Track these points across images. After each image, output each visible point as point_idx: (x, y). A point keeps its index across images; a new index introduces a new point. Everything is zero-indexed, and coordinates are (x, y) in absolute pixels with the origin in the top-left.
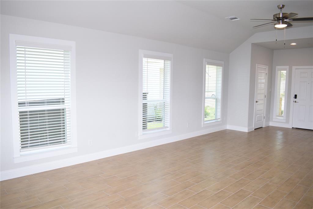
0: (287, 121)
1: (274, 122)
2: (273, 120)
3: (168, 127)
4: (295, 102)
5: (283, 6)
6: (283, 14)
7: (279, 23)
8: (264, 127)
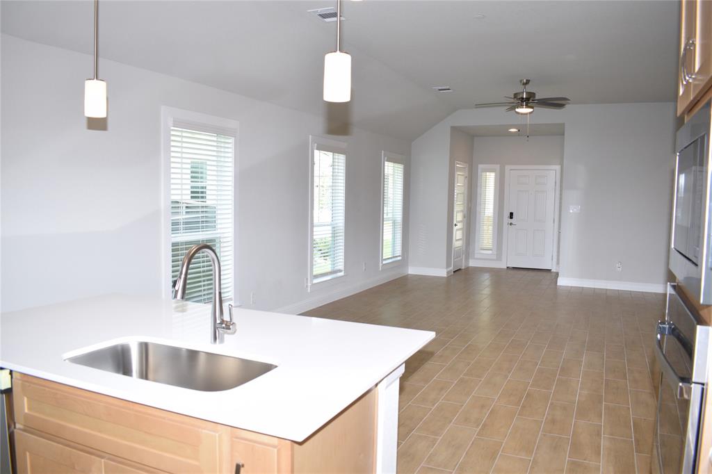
0: (499, 257)
1: (477, 259)
2: (476, 257)
3: (340, 271)
4: (511, 224)
5: (528, 82)
6: (527, 93)
7: (522, 106)
8: (463, 268)
